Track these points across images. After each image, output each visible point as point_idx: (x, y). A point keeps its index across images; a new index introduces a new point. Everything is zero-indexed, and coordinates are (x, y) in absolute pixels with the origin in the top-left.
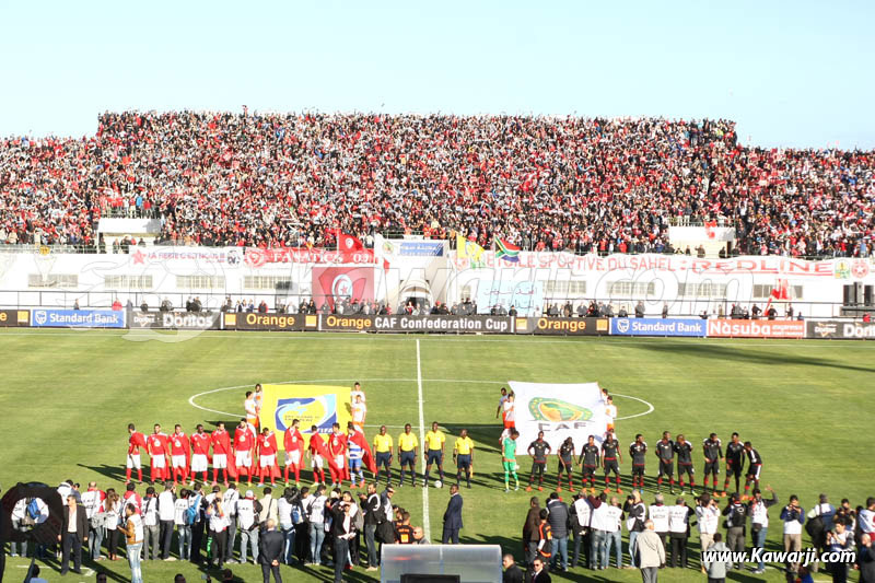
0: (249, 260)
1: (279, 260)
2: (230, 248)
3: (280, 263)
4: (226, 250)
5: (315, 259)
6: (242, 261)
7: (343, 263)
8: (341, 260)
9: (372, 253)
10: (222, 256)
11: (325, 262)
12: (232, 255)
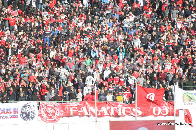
0: (44, 115)
1: (75, 114)
2: (25, 103)
3: (77, 117)
4: (20, 104)
5: (112, 113)
6: (36, 116)
7: (142, 116)
8: (140, 113)
9: (173, 105)
10: (16, 111)
11: (123, 116)
12: (26, 110)
